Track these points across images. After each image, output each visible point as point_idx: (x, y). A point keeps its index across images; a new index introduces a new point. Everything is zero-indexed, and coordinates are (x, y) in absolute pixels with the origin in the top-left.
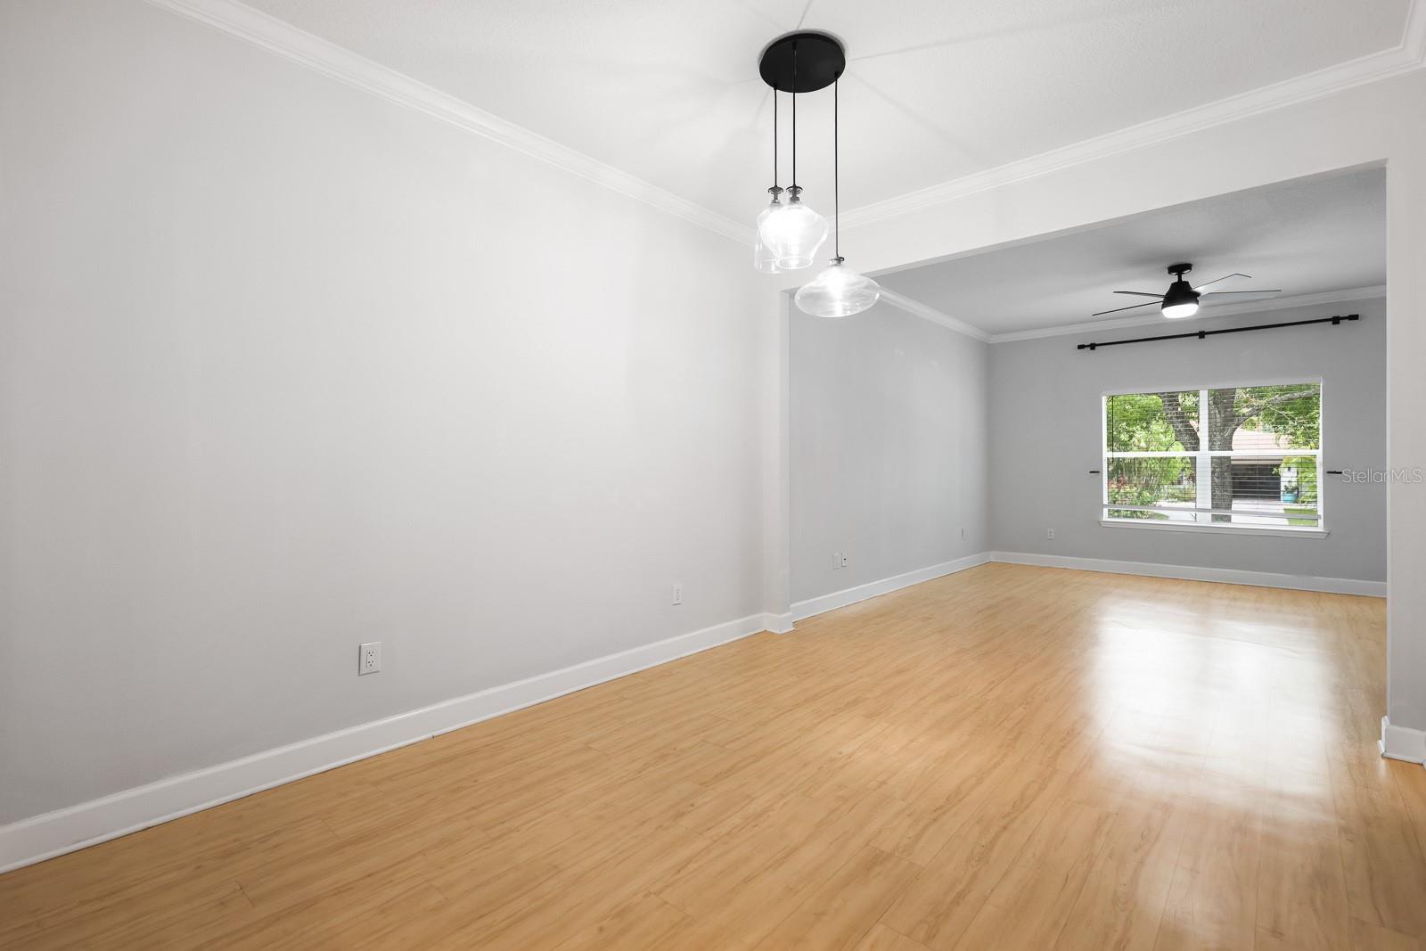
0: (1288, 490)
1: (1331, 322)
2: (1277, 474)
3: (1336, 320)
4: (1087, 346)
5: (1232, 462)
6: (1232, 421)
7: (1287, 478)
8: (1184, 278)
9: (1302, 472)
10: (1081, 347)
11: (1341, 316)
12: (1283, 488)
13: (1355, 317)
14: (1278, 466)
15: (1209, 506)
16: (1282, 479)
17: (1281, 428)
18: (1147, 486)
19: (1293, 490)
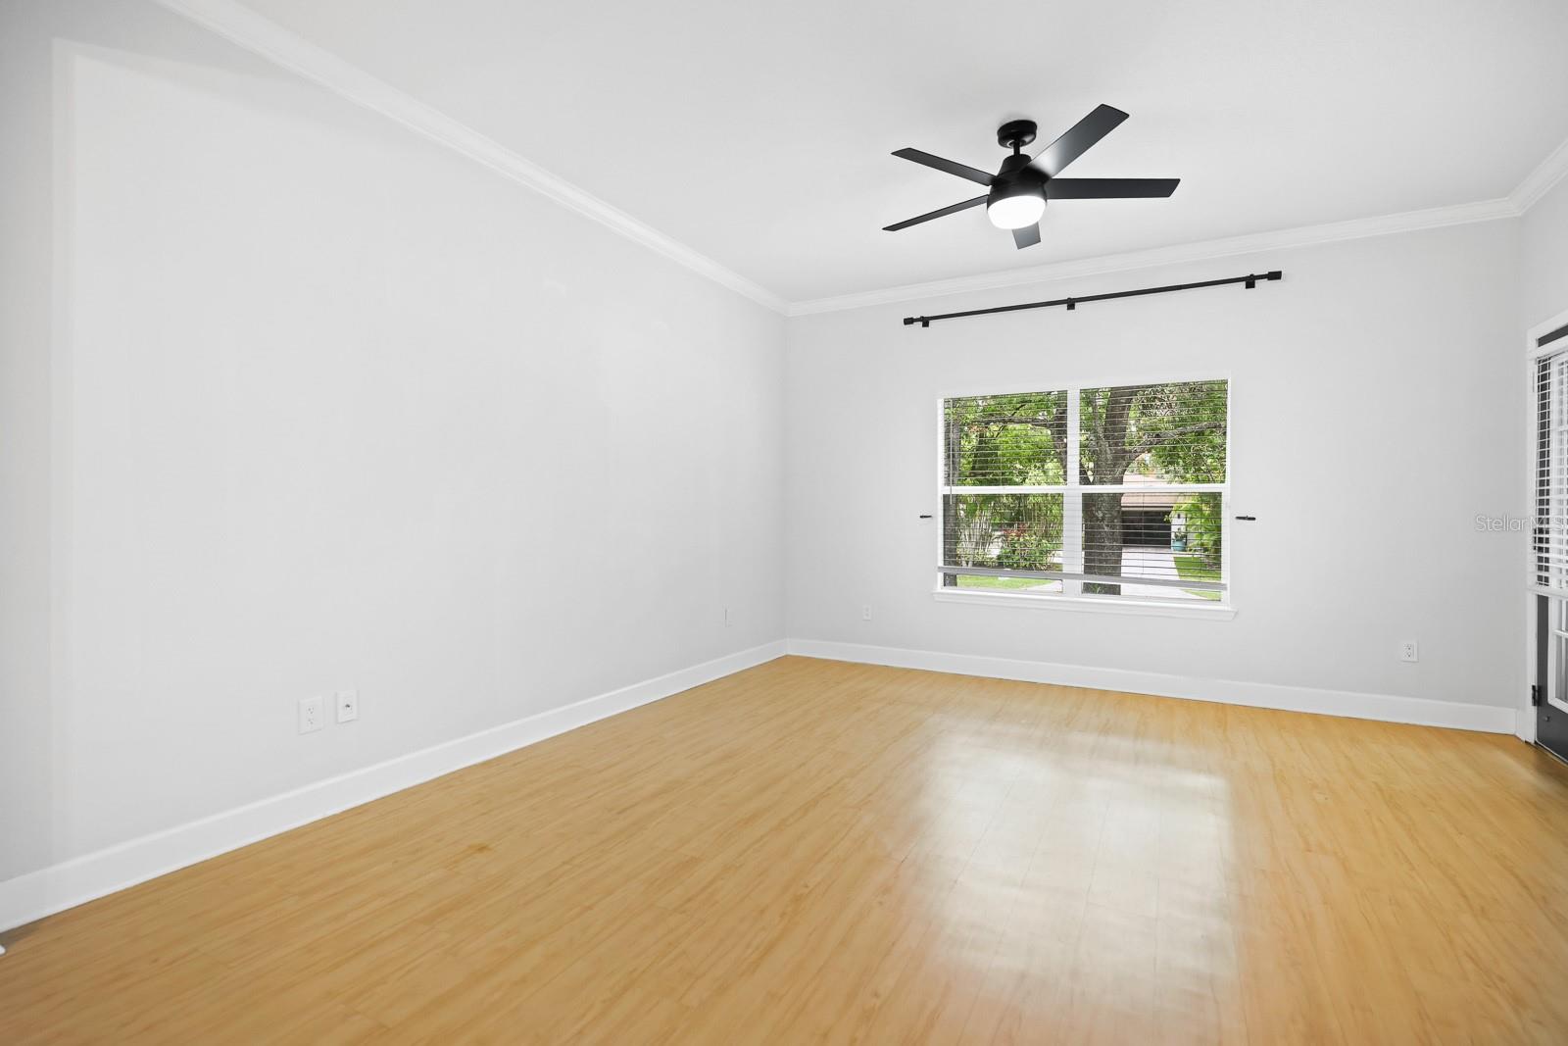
0: (1179, 539)
1: (1244, 284)
2: (1168, 522)
3: (1250, 282)
4: (917, 320)
5: (1123, 509)
6: (1123, 458)
7: (1177, 525)
8: (1023, 150)
9: (1191, 518)
10: (909, 321)
11: (1256, 274)
12: (1173, 536)
13: (1275, 276)
14: (1169, 513)
15: (1080, 569)
16: (1173, 527)
17: (1171, 468)
18: (1046, 535)
19: (1182, 537)
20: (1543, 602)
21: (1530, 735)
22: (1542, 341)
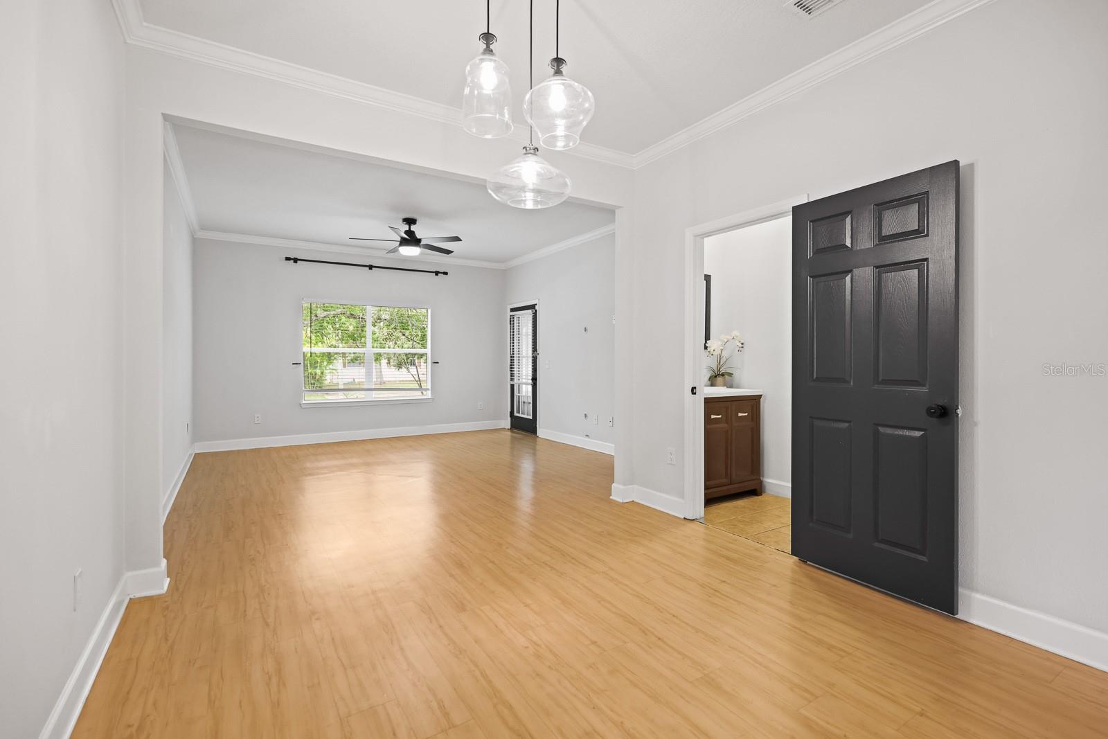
1: (434, 273)
3: (437, 274)
4: (292, 259)
10: (288, 259)
11: (439, 272)
13: (446, 273)
20: (512, 386)
21: (509, 427)
22: (512, 310)
